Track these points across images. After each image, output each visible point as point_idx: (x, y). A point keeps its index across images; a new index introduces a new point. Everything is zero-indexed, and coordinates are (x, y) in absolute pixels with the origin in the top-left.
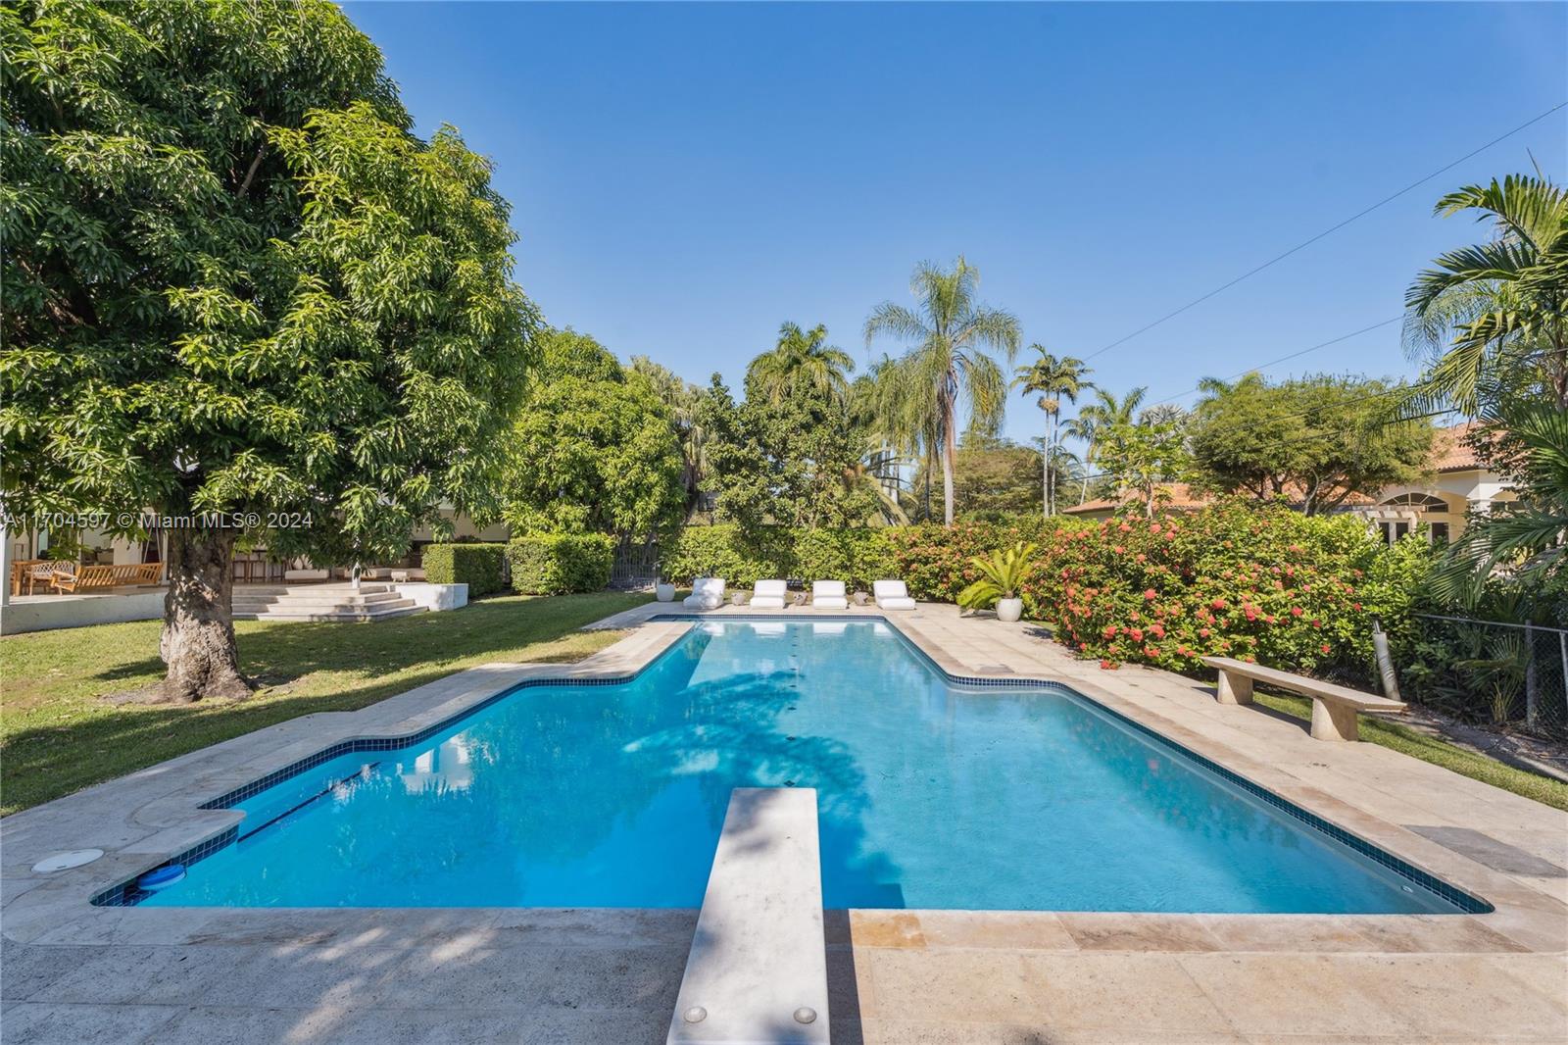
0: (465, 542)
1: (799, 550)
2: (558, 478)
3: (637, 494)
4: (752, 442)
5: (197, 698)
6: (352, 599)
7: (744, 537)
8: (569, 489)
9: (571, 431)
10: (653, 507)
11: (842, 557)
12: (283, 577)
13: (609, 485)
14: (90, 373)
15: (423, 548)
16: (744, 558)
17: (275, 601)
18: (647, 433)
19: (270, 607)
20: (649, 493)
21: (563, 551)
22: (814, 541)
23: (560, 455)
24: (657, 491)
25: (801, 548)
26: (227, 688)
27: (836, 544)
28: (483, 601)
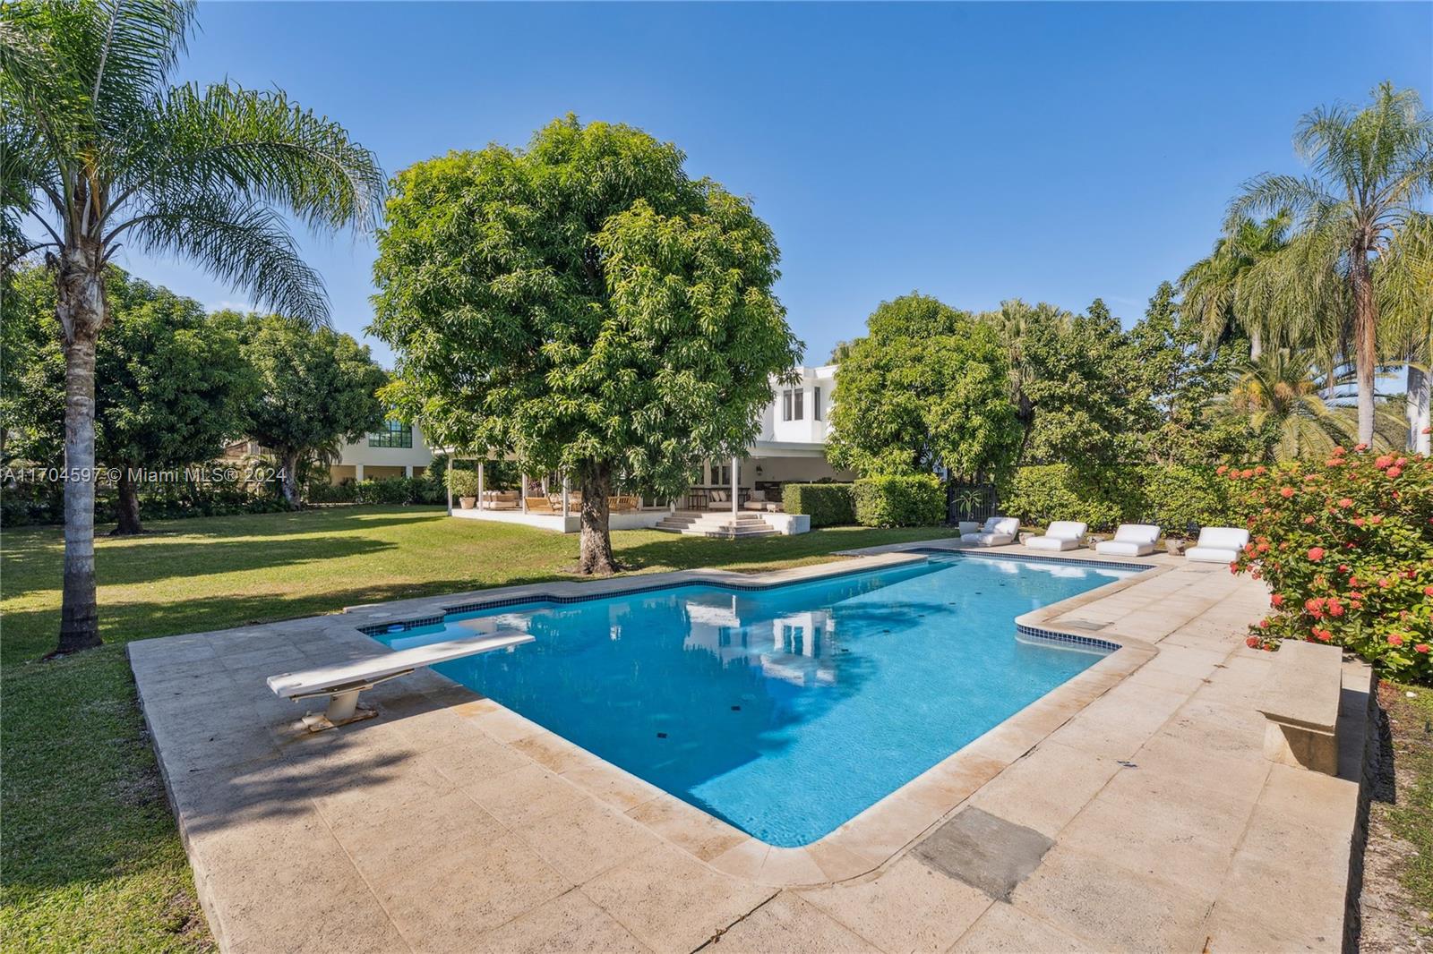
0: (825, 483)
1: (1151, 490)
2: (886, 427)
3: (962, 438)
4: (1074, 376)
5: (590, 573)
6: (731, 523)
7: (1081, 478)
8: (896, 436)
9: (900, 386)
10: (977, 448)
11: (1211, 498)
12: (706, 507)
13: (932, 431)
14: (519, 397)
15: (781, 486)
16: (1083, 499)
17: (694, 522)
18: (969, 379)
19: (690, 525)
20: (973, 436)
21: (891, 489)
22: (1169, 481)
23: (885, 408)
24: (981, 434)
25: (1153, 488)
26: (602, 568)
27: (1200, 484)
28: (825, 530)
